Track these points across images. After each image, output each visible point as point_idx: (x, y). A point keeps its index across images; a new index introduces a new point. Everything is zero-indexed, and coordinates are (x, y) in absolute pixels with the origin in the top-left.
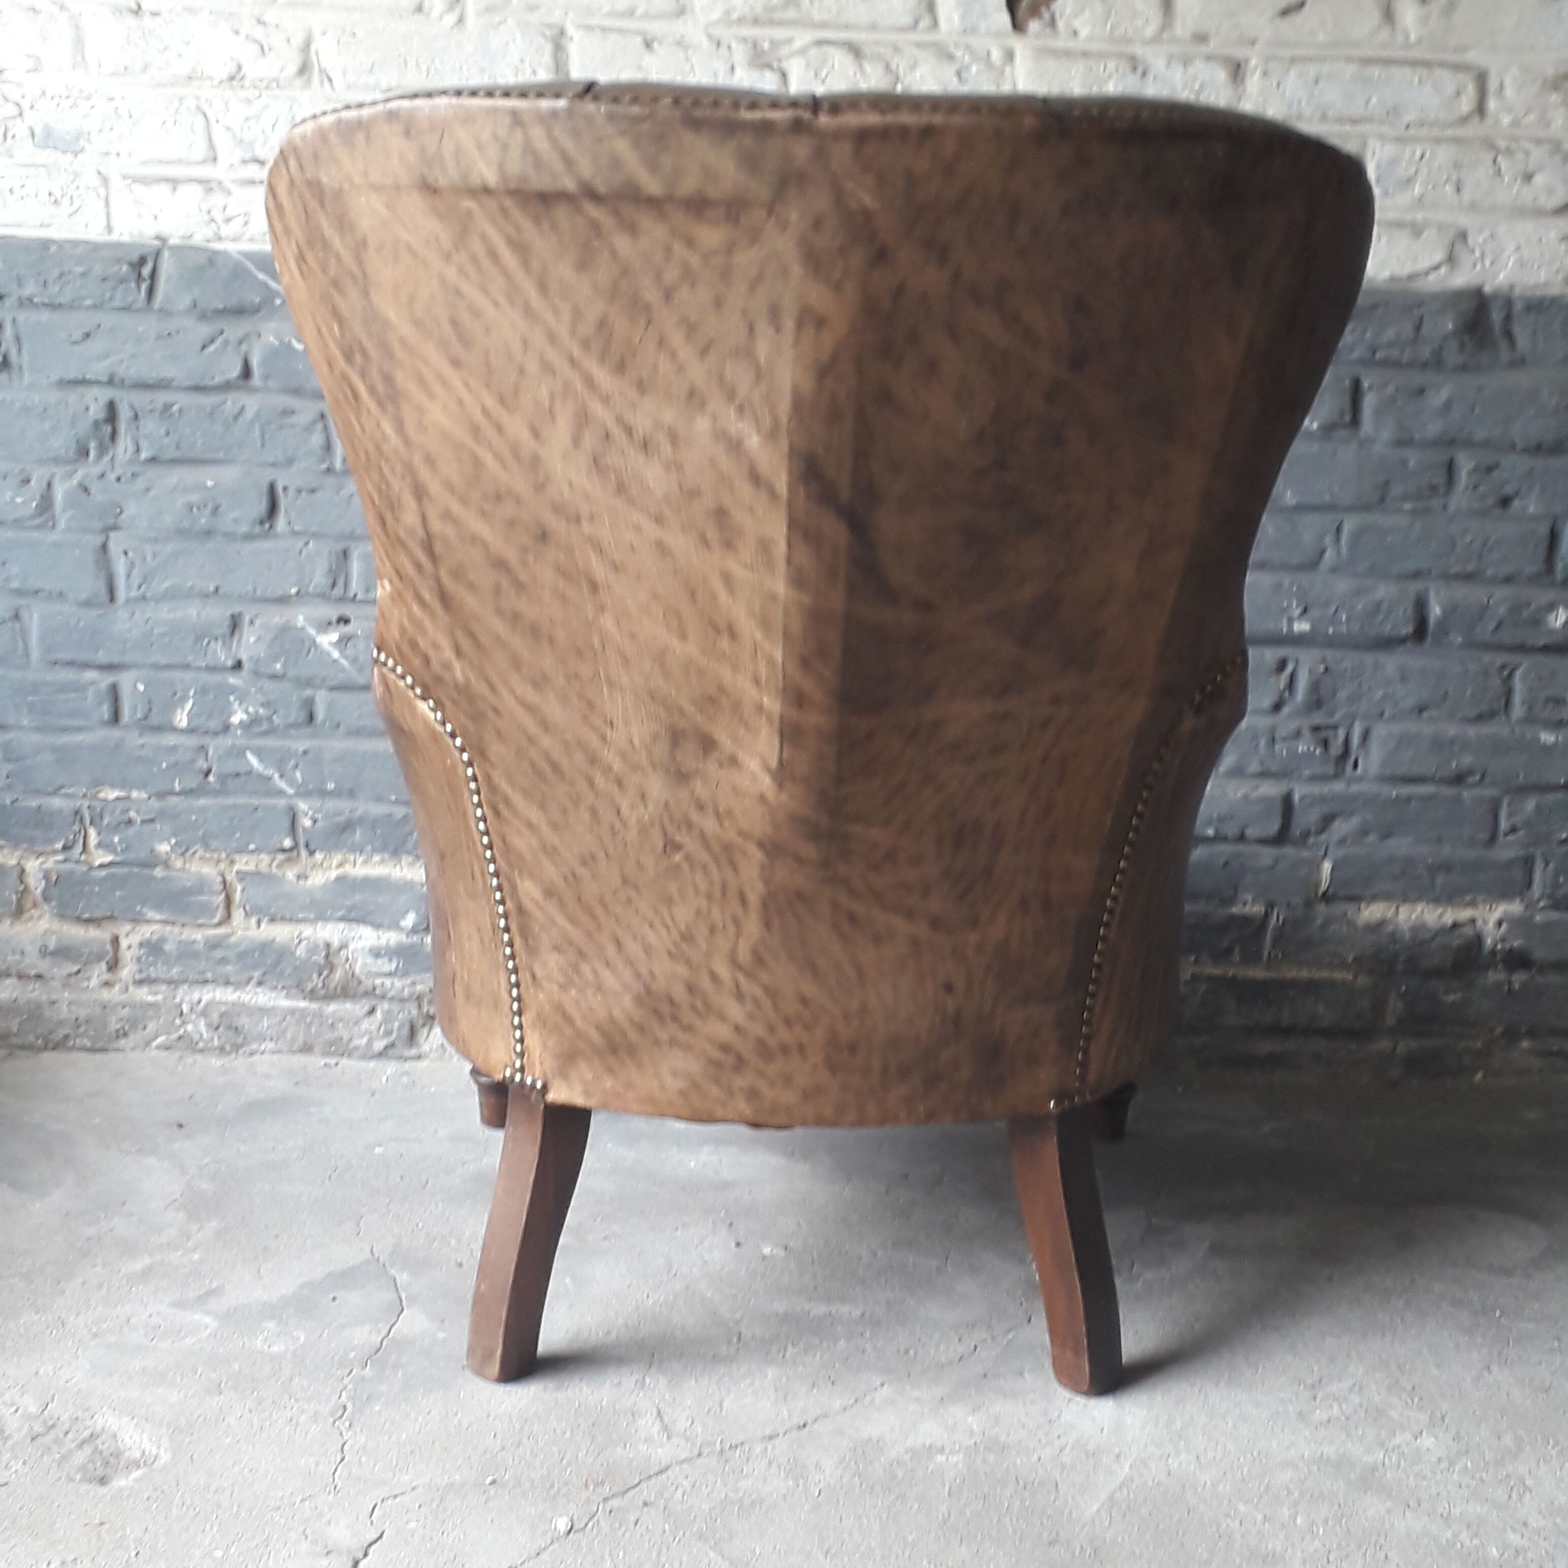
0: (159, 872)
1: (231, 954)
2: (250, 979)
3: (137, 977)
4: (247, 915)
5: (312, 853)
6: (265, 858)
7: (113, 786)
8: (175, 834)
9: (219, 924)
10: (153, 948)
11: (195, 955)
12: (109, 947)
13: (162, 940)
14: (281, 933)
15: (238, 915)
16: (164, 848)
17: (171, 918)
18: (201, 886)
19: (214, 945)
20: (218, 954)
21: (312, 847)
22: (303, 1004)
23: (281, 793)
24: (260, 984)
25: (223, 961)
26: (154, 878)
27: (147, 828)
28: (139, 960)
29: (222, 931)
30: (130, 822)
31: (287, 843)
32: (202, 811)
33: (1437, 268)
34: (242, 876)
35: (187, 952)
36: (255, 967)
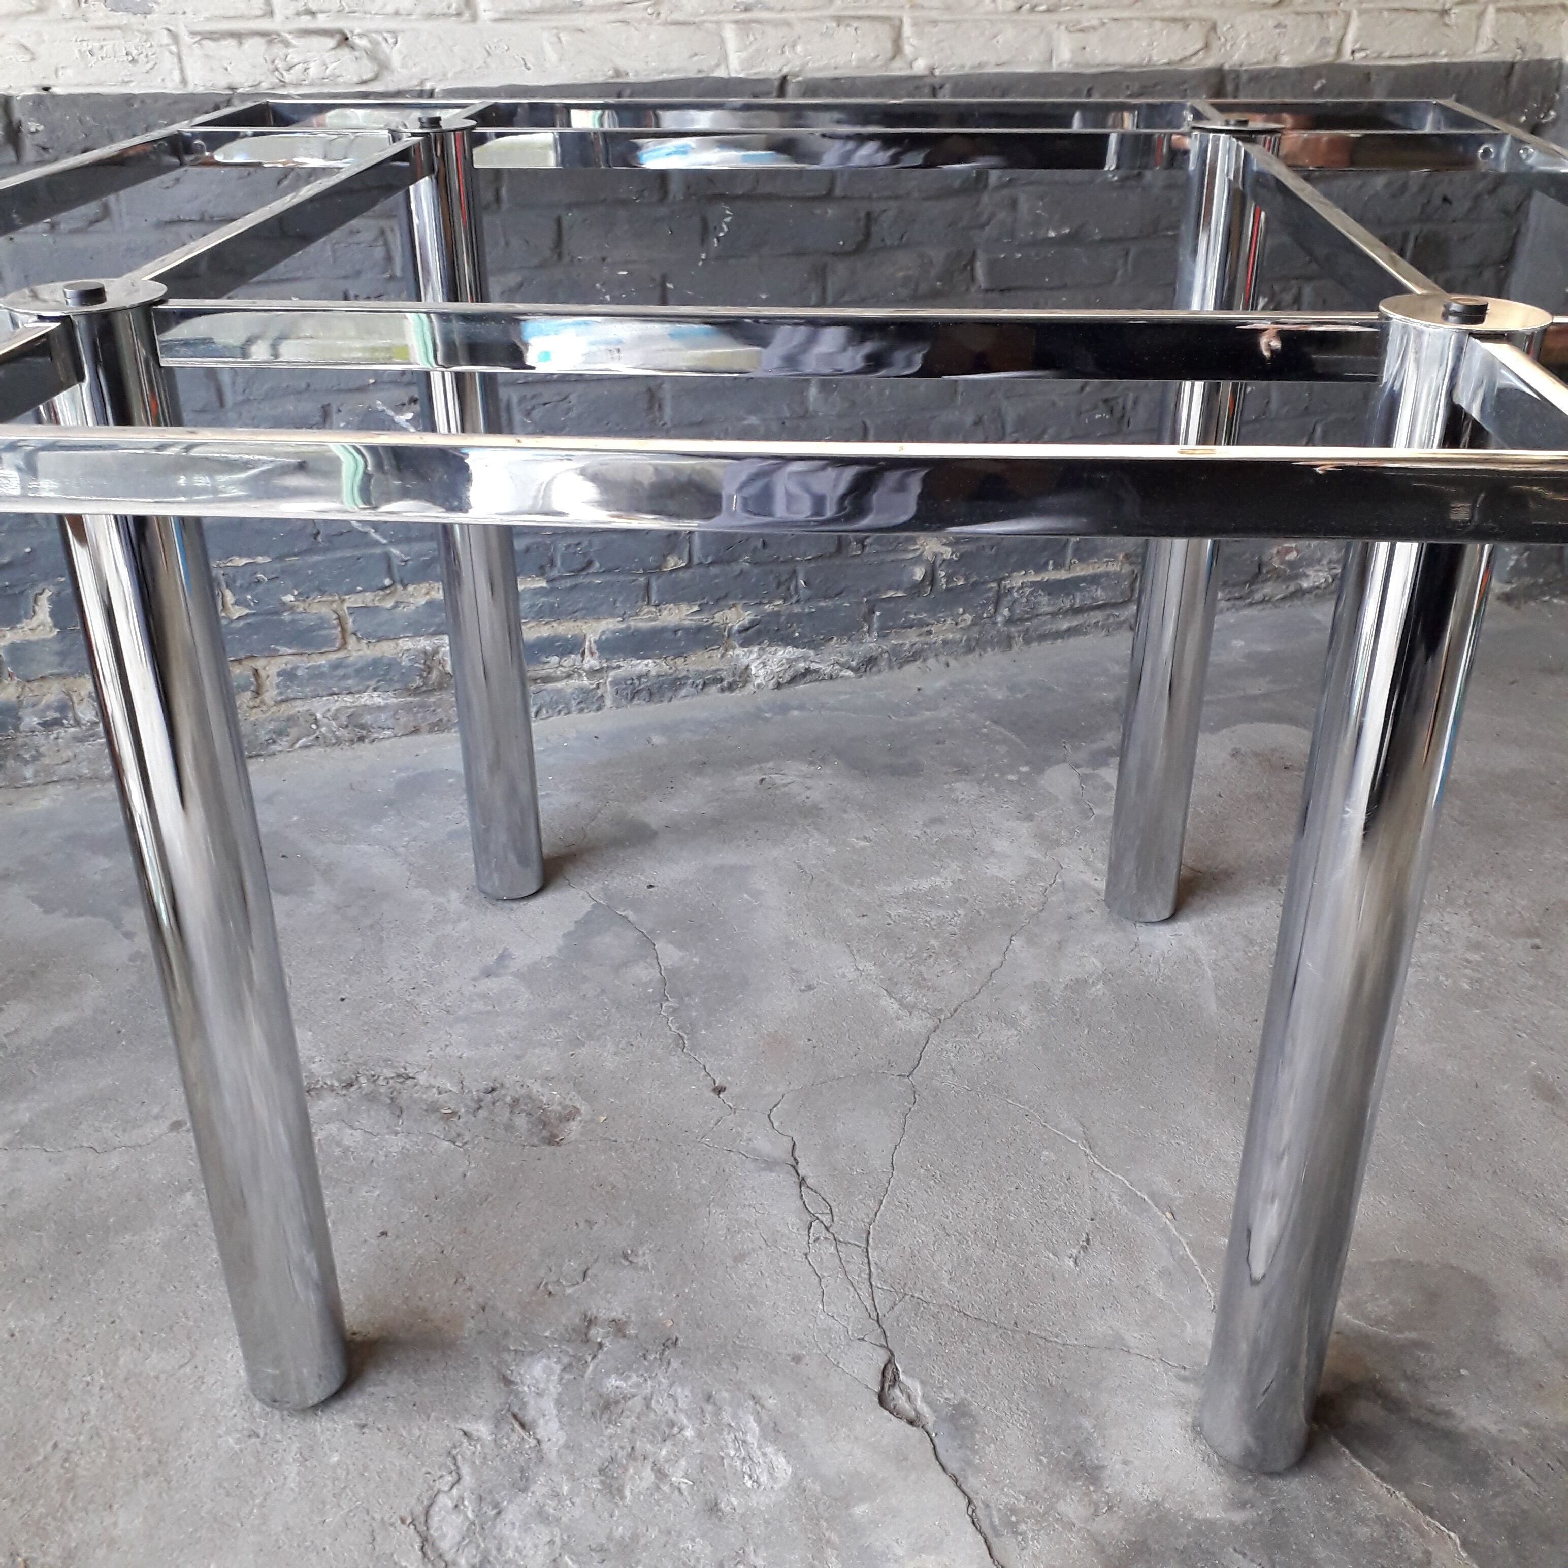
0: (286, 616)
1: (350, 671)
2: (368, 687)
3: (279, 698)
4: (359, 639)
5: (405, 587)
6: (369, 596)
7: (240, 556)
8: (296, 587)
9: (339, 650)
10: (288, 676)
11: (322, 675)
12: (253, 680)
13: (295, 668)
14: (386, 649)
15: (352, 640)
16: (289, 598)
17: (301, 651)
18: (322, 623)
19: (336, 666)
20: (341, 672)
21: (405, 582)
22: (410, 699)
23: (377, 543)
24: (375, 690)
25: (345, 677)
26: (282, 622)
27: (273, 585)
28: (278, 686)
29: (341, 654)
30: (259, 582)
31: (387, 582)
32: (313, 566)
33: (1196, 53)
34: (352, 611)
35: (316, 675)
36: (370, 678)
